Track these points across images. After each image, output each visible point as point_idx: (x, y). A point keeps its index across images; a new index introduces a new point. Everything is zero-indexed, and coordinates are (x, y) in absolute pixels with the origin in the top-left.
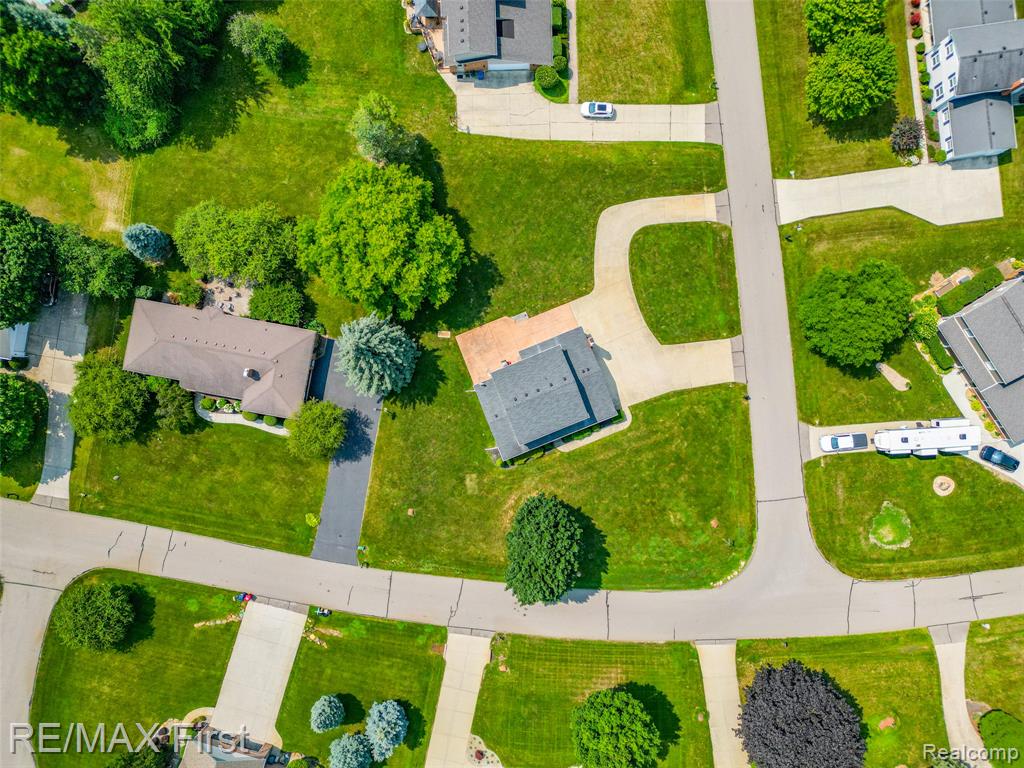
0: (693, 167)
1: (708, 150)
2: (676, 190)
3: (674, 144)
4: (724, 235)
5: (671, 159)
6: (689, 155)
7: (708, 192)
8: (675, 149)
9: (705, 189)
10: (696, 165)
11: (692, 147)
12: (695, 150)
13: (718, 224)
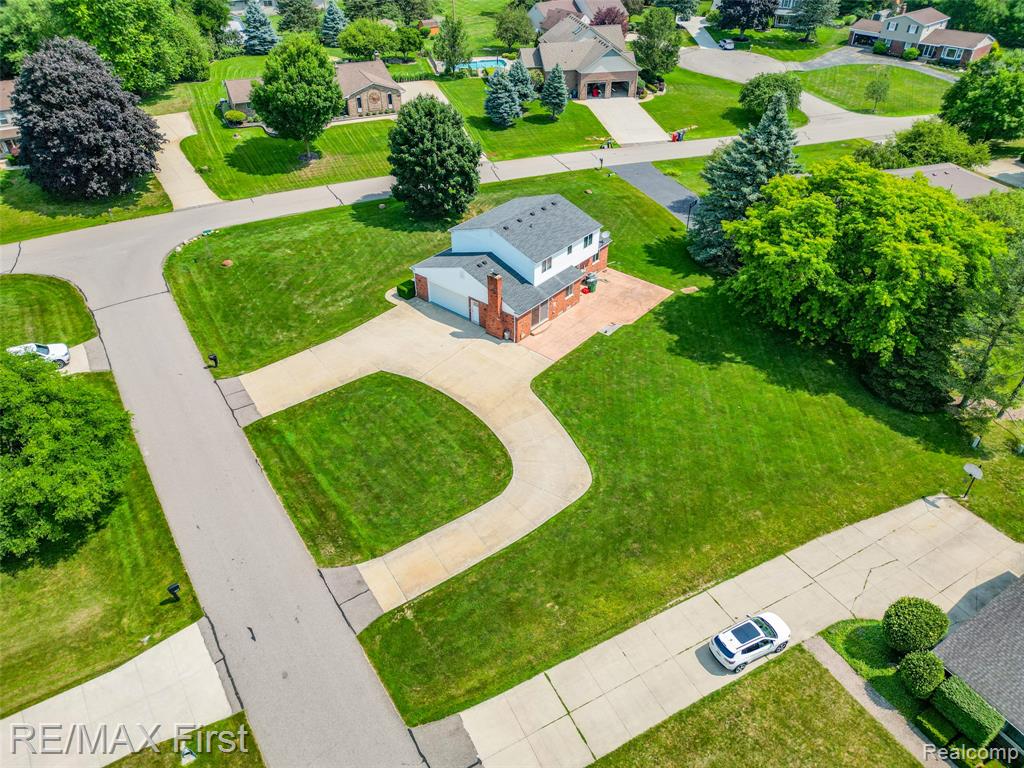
0: (461, 643)
1: (442, 698)
2: (472, 578)
3: (531, 671)
4: (330, 549)
5: (520, 632)
6: (481, 664)
7: (400, 609)
8: (524, 659)
9: (409, 614)
10: (455, 651)
11: (484, 685)
12: (474, 683)
13: (352, 563)
